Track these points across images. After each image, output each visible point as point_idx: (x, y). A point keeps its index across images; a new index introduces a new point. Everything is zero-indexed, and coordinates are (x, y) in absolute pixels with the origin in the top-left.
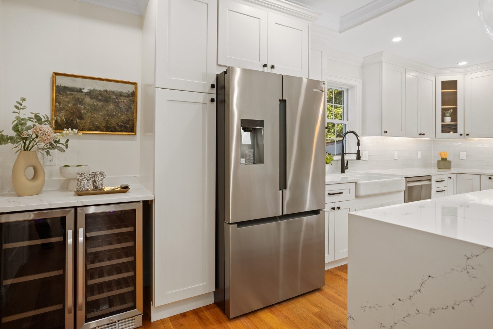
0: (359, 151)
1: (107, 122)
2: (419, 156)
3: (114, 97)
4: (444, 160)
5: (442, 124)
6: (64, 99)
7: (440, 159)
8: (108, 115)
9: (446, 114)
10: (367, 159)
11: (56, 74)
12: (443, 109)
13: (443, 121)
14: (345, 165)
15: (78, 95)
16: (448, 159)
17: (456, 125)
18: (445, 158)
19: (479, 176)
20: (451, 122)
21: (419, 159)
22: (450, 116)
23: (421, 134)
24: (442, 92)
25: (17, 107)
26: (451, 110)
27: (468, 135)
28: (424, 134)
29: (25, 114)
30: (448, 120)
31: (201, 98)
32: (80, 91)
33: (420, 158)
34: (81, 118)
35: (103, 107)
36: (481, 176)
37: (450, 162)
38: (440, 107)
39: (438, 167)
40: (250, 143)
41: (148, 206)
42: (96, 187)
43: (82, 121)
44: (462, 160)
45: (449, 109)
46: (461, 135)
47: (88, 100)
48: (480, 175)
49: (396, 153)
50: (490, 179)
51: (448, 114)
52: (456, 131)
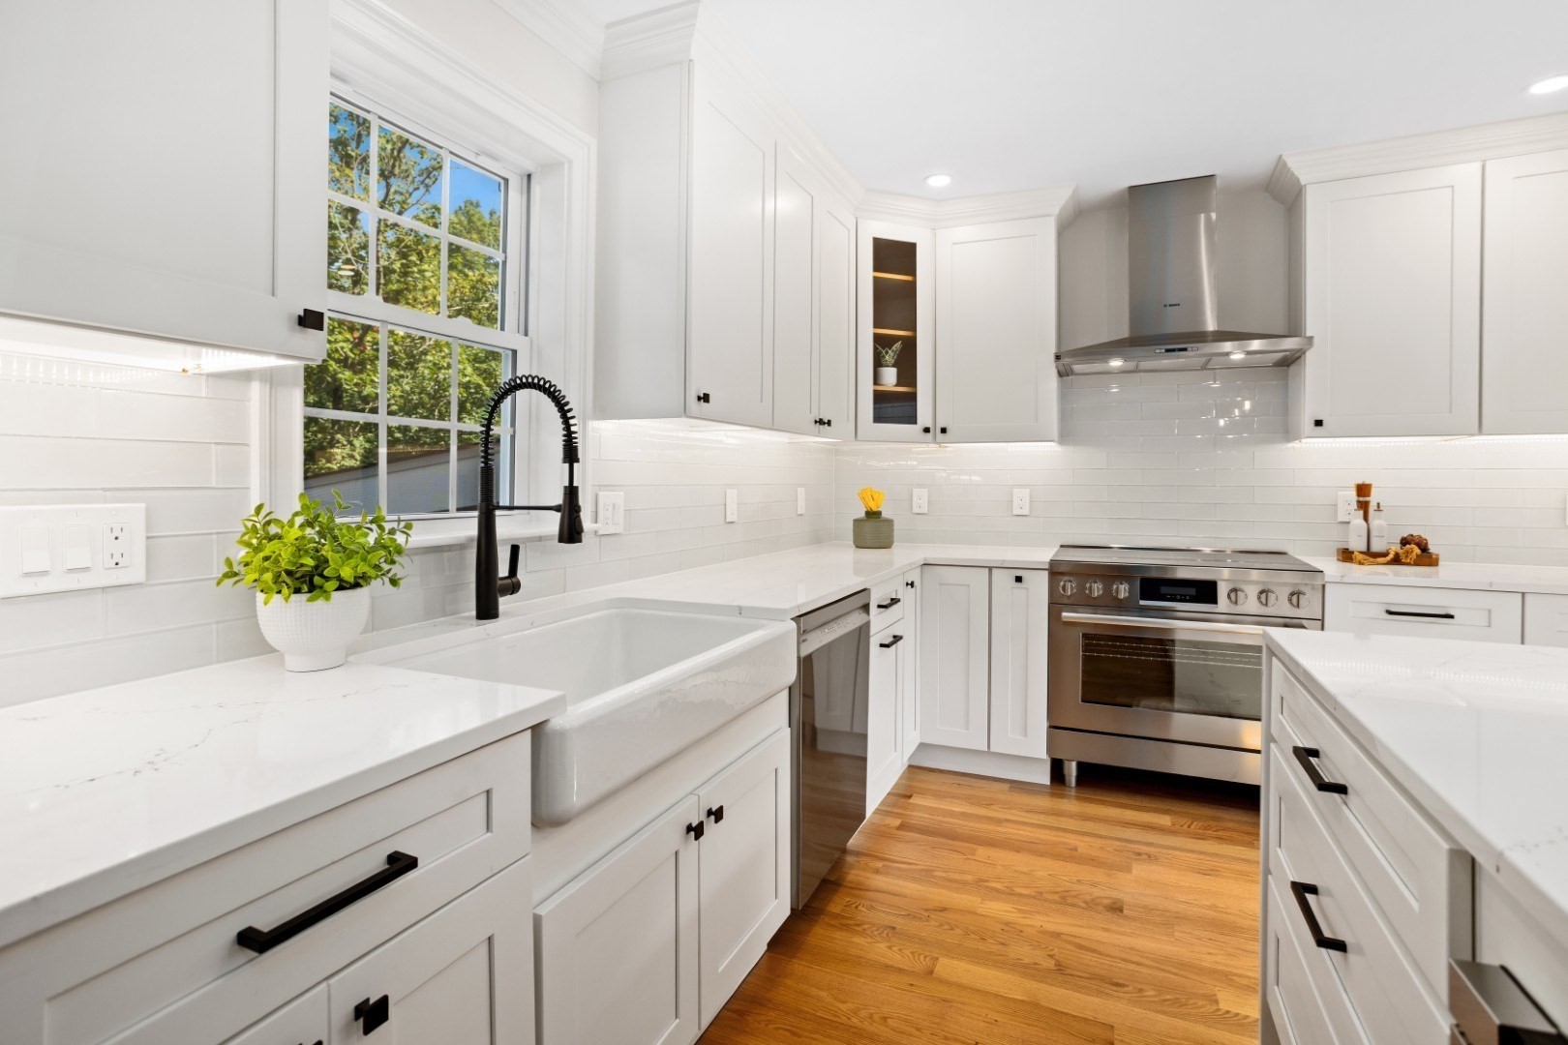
0: (571, 492)
2: (801, 505)
4: (873, 515)
5: (875, 392)
7: (862, 514)
9: (884, 357)
10: (620, 530)
12: (876, 338)
13: (876, 380)
16: (884, 515)
17: (912, 397)
18: (875, 509)
19: (987, 569)
20: (896, 385)
21: (801, 515)
22: (893, 366)
23: (821, 422)
24: (876, 279)
26: (897, 346)
27: (943, 431)
28: (829, 423)
30: (890, 376)
33: (803, 512)
36: (994, 570)
37: (890, 522)
38: (868, 331)
39: (854, 542)
44: (918, 516)
45: (894, 339)
46: (927, 430)
48: (990, 569)
49: (732, 495)
50: (1019, 579)
51: (889, 357)
52: (912, 419)
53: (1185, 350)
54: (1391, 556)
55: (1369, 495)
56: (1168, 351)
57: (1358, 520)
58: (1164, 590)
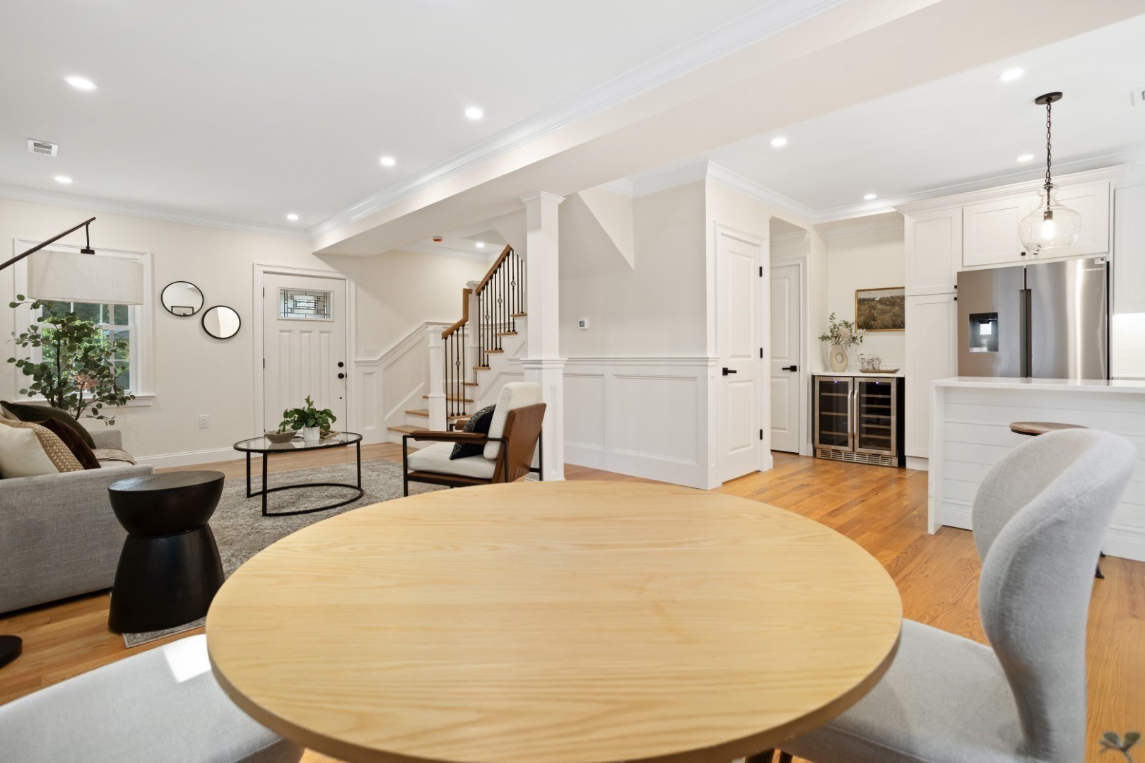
1: (894, 321)
3: (899, 301)
6: (864, 307)
8: (894, 316)
11: (858, 291)
15: (872, 303)
25: (831, 319)
29: (837, 322)
31: (945, 298)
32: (873, 300)
34: (874, 320)
35: (890, 310)
41: (901, 382)
42: (874, 368)
43: (876, 323)
47: (879, 306)
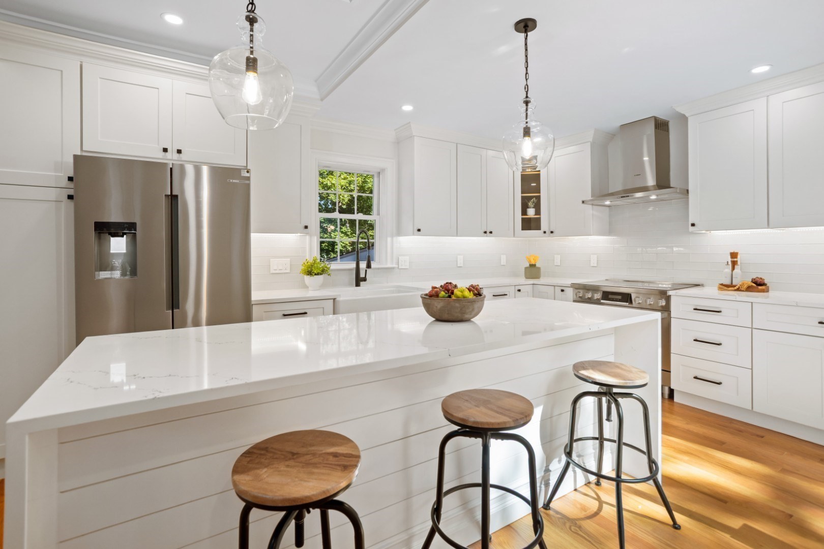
2: (503, 262)
4: (532, 266)
5: (523, 219)
7: (528, 265)
9: (527, 205)
10: (408, 267)
12: (523, 198)
13: (524, 212)
14: (362, 275)
16: (537, 266)
17: (539, 220)
18: (534, 263)
19: (553, 286)
20: (533, 215)
21: (504, 265)
22: (533, 208)
23: (485, 232)
24: (521, 175)
26: (532, 200)
27: (552, 232)
28: (491, 232)
30: (531, 211)
33: (505, 264)
37: (539, 268)
38: (519, 195)
39: (525, 276)
40: (125, 251)
44: (554, 267)
45: (530, 198)
46: (545, 232)
48: (555, 286)
49: (461, 258)
50: (562, 291)
51: (530, 204)
52: (538, 228)
53: (628, 196)
54: (737, 287)
55: (736, 258)
56: (622, 197)
57: (728, 269)
58: (610, 296)
